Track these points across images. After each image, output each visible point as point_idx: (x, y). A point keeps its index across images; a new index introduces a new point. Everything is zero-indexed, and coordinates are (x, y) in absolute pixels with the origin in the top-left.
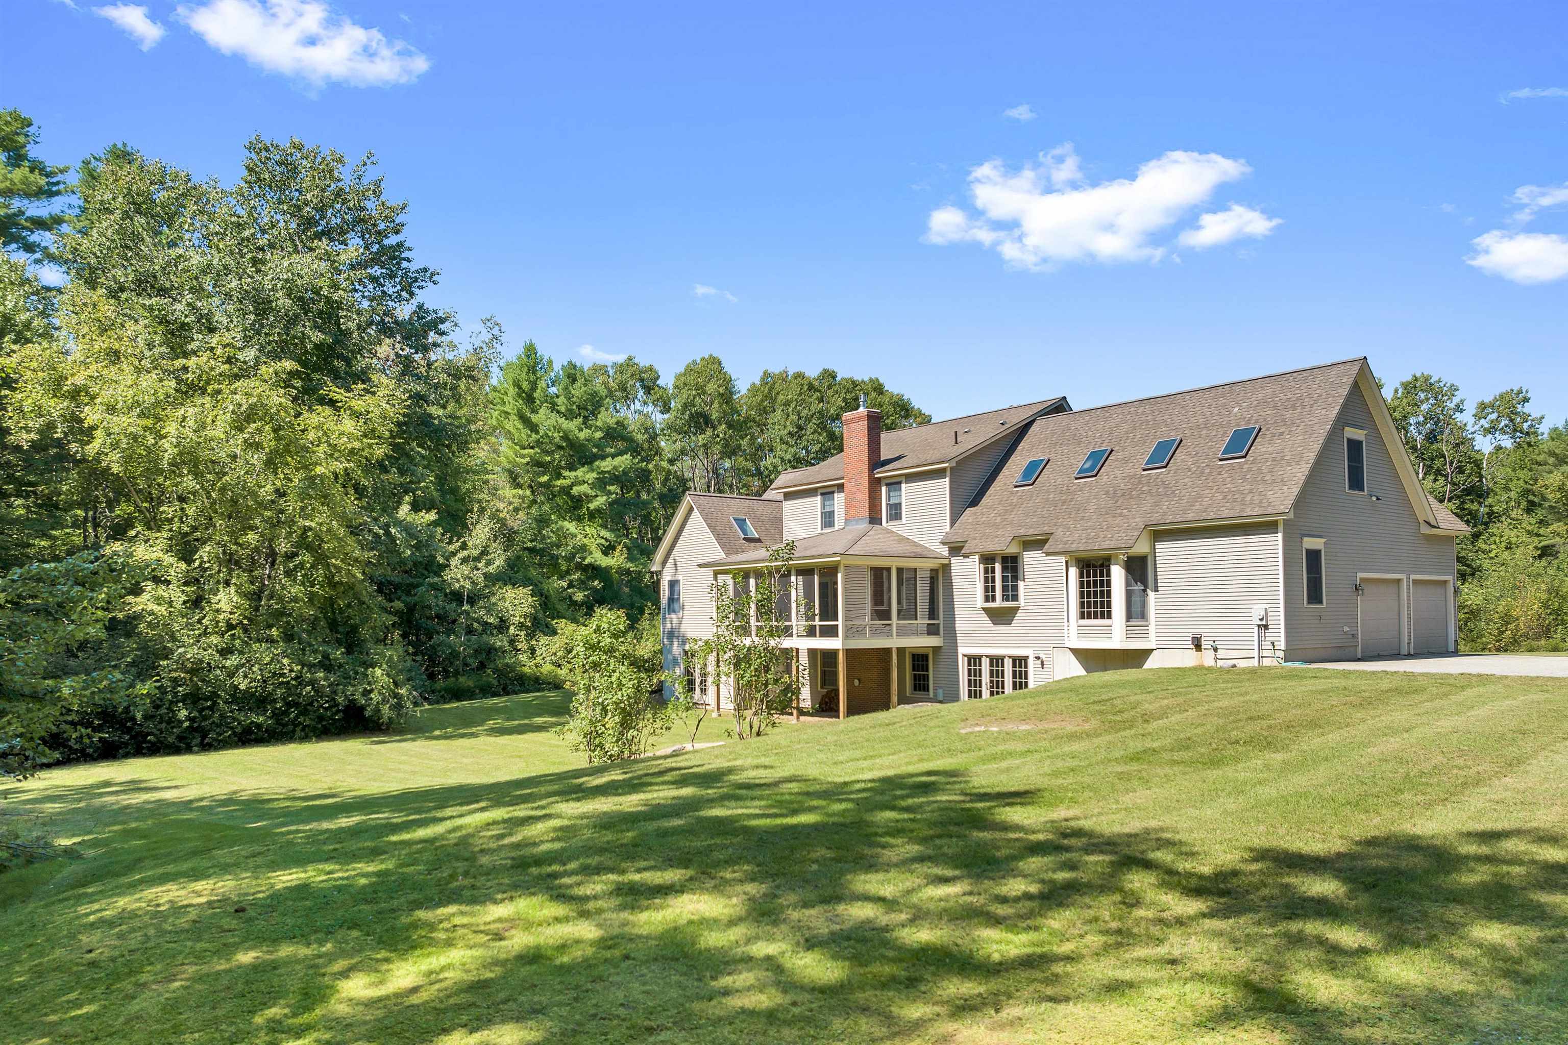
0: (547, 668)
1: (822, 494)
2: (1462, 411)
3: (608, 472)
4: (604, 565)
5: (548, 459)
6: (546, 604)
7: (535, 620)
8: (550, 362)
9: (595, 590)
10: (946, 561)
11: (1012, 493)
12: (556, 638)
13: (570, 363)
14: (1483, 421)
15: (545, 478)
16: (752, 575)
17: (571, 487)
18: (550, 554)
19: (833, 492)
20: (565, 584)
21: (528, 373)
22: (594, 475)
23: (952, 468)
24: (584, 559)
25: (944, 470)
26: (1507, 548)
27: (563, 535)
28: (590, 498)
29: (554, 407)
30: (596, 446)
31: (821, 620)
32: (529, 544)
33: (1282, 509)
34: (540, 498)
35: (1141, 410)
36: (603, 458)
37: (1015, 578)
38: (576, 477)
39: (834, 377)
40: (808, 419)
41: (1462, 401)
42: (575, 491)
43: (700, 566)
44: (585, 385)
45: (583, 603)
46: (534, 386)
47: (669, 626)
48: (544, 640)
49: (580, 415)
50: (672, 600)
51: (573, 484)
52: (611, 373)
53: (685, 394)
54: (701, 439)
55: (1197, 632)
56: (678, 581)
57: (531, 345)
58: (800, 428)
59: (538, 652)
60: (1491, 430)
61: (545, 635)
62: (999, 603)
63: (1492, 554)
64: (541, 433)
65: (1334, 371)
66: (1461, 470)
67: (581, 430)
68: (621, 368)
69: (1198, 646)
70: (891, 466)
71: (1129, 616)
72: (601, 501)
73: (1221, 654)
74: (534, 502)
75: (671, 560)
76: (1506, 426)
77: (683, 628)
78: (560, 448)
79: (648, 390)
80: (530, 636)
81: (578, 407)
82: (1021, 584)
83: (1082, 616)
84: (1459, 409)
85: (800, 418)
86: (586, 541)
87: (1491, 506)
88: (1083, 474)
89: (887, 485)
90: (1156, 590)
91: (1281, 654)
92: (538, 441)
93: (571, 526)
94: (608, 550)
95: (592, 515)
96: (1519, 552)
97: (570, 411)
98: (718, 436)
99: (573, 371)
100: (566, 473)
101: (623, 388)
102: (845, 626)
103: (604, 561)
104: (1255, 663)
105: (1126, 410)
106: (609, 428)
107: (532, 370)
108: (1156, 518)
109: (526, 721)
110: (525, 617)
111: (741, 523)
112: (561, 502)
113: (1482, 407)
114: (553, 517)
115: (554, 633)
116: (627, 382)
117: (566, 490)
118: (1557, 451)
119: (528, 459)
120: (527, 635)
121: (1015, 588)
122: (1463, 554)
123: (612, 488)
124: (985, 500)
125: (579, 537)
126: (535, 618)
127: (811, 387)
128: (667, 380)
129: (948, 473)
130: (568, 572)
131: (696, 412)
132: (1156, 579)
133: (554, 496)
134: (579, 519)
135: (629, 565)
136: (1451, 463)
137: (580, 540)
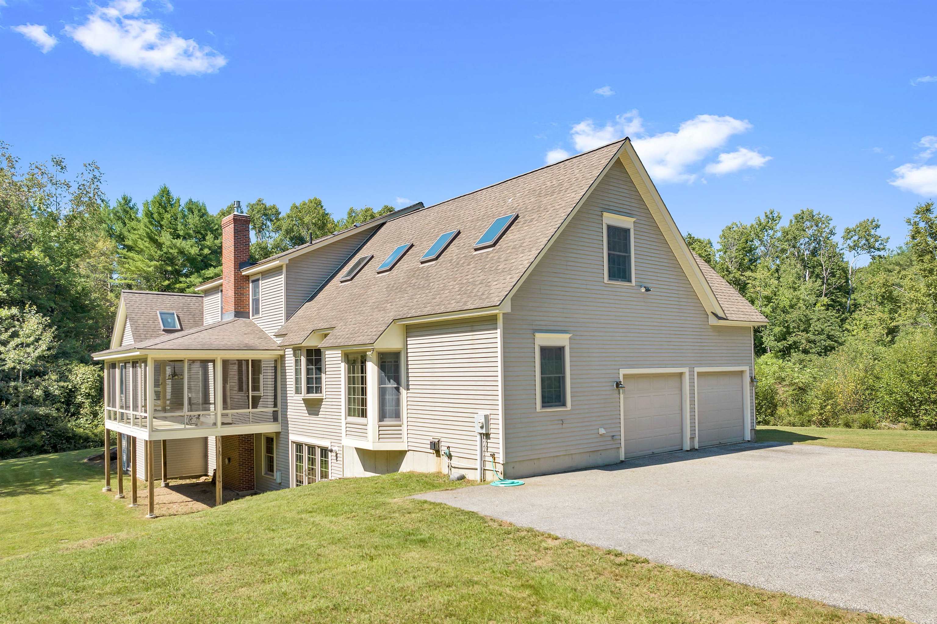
2: (834, 234)
11: (337, 287)
14: (849, 242)
26: (864, 328)
37: (319, 371)
41: (834, 228)
55: (436, 435)
60: (854, 248)
63: (854, 333)
66: (833, 275)
69: (437, 452)
71: (383, 415)
73: (454, 462)
76: (865, 244)
82: (323, 377)
83: (349, 413)
84: (832, 233)
87: (855, 300)
88: (383, 269)
90: (409, 388)
91: (501, 467)
96: (872, 331)
104: (477, 474)
108: (404, 312)
111: (167, 316)
113: (848, 231)
118: (901, 262)
121: (319, 381)
122: (832, 333)
129: (285, 270)
132: (408, 377)
136: (826, 269)
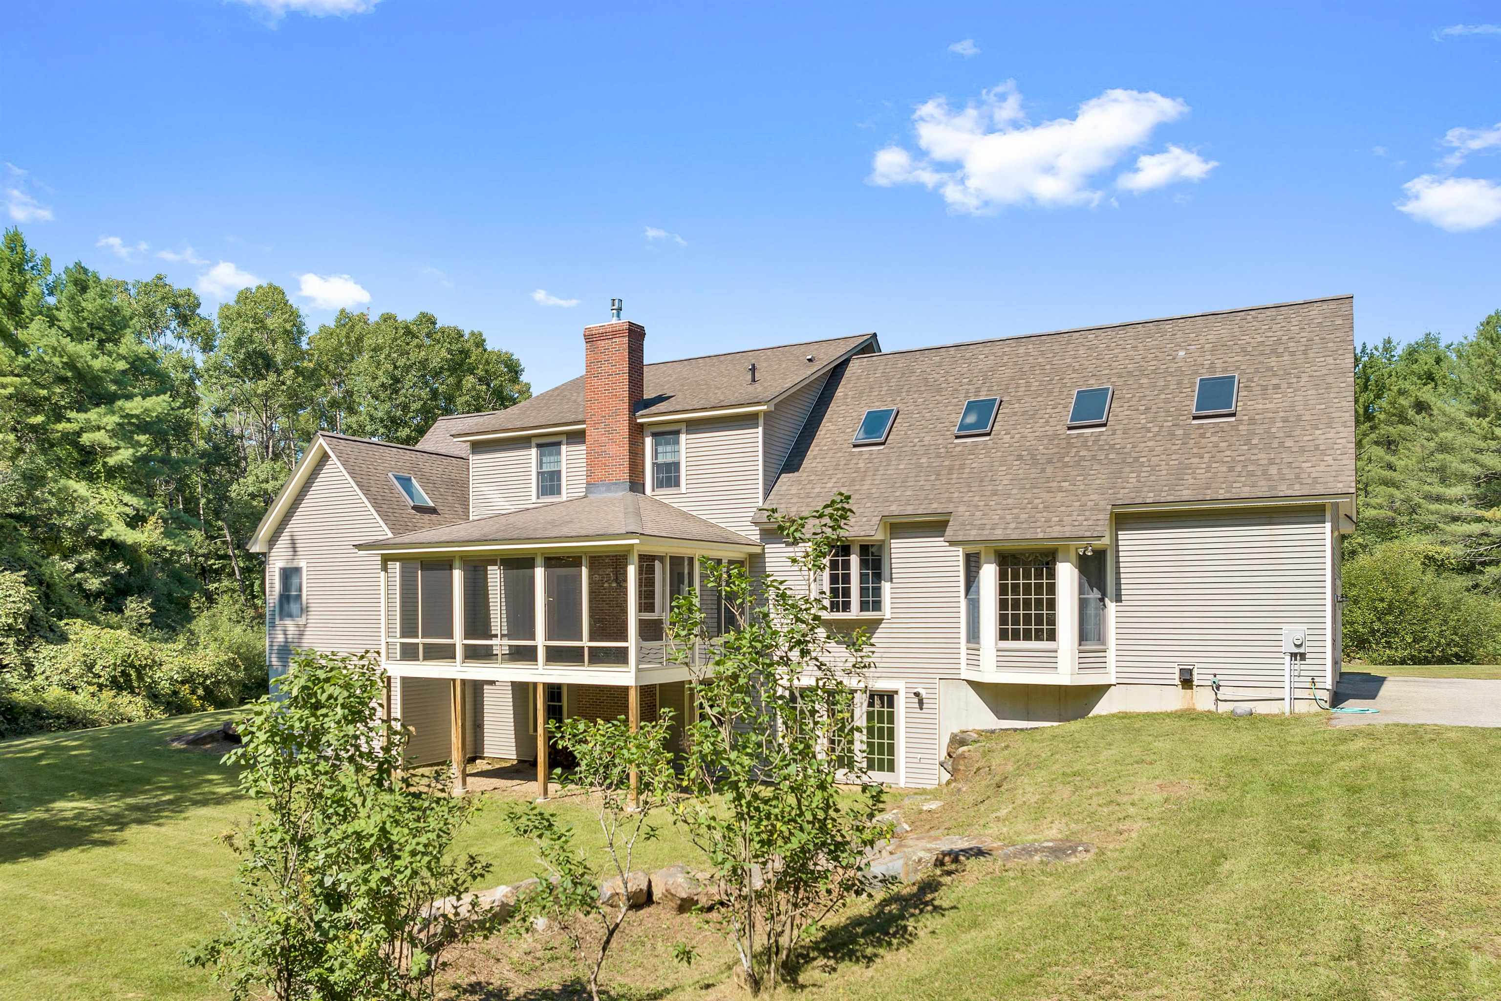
0: (54, 693)
1: (539, 446)
3: (137, 417)
4: (130, 541)
5: (44, 392)
6: (47, 596)
7: (32, 621)
8: (47, 262)
9: (117, 576)
10: (758, 550)
11: (852, 454)
12: (66, 648)
13: (78, 265)
15: (39, 419)
16: (457, 563)
17: (79, 434)
18: (46, 525)
19: (559, 444)
20: (71, 567)
21: (11, 271)
22: (116, 419)
23: (766, 414)
24: (101, 532)
25: (754, 416)
27: (68, 500)
28: (107, 451)
29: (52, 321)
30: (115, 382)
31: (591, 639)
32: (13, 510)
33: (1340, 487)
34: (29, 447)
35: (1022, 350)
36: (129, 397)
37: (878, 577)
38: (88, 421)
39: (434, 323)
40: (407, 369)
42: (86, 439)
43: (359, 547)
44: (102, 297)
45: (98, 594)
46: (21, 290)
47: (280, 638)
48: (47, 650)
49: (93, 336)
50: (285, 598)
51: (82, 430)
52: (132, 292)
53: (237, 330)
54: (262, 386)
55: (1187, 661)
56: (297, 570)
57: (16, 234)
58: (397, 380)
59: (38, 669)
61: (49, 642)
62: (855, 612)
64: (33, 355)
65: (1315, 311)
67: (95, 357)
68: (147, 289)
69: (1187, 682)
70: (653, 409)
71: (1083, 637)
72: (124, 455)
73: (1223, 693)
74: (20, 451)
75: (285, 537)
77: (308, 641)
78: (62, 380)
79: (184, 320)
80: (24, 644)
81: (91, 325)
82: (886, 587)
83: (1003, 635)
85: (396, 367)
86: (102, 508)
88: (965, 432)
89: (654, 435)
90: (1118, 599)
91: (1326, 696)
92: (27, 368)
93: (81, 488)
94: (135, 521)
95: (112, 473)
97: (79, 330)
98: (283, 383)
99: (83, 277)
100: (72, 415)
101: (149, 313)
102: (640, 649)
103: (130, 536)
104: (1284, 707)
105: (996, 349)
106: (138, 358)
107: (18, 267)
108: (1124, 495)
109: (38, 814)
110: (16, 615)
111: (405, 482)
112: (62, 454)
114: (50, 474)
115: (63, 639)
116: (155, 307)
117: (72, 439)
119: (11, 390)
120: (18, 643)
121: (877, 591)
123: (142, 438)
124: (807, 463)
125: (93, 502)
126: (32, 618)
127: (408, 332)
128: (209, 311)
129: (761, 421)
130: (74, 550)
131: (254, 351)
132: (1118, 584)
133: (52, 445)
134: (91, 478)
135: (166, 542)
137: (93, 504)
